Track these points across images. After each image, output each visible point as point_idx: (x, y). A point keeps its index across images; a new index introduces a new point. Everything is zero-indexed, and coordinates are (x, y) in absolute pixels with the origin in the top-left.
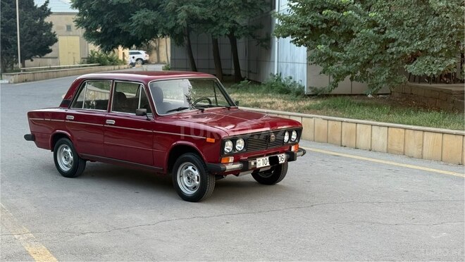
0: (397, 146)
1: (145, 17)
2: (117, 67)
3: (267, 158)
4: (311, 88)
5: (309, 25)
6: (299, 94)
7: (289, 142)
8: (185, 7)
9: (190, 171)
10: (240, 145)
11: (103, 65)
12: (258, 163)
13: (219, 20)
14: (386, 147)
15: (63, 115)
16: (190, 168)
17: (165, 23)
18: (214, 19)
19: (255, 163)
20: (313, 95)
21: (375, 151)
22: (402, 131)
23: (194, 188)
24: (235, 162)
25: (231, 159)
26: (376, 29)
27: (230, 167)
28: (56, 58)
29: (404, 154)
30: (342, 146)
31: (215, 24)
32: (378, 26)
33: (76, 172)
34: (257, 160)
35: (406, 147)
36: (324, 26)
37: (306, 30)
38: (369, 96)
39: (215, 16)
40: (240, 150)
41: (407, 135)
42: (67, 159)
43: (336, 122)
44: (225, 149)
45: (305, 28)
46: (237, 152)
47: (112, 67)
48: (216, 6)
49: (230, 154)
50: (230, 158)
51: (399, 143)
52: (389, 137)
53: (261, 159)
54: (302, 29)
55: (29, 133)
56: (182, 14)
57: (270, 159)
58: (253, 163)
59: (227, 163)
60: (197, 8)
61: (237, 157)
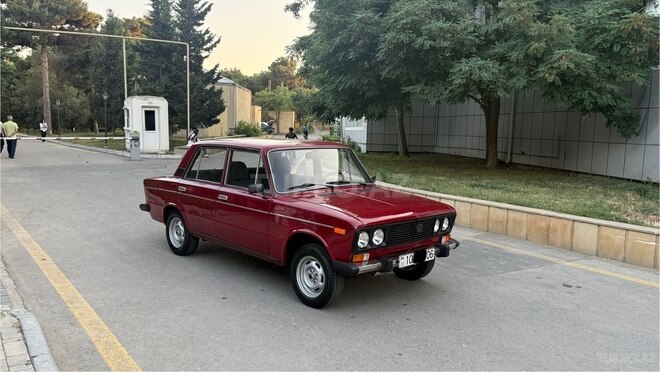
3: (413, 255)
7: (440, 232)
9: (312, 268)
10: (378, 238)
12: (401, 261)
15: (175, 186)
16: (313, 263)
19: (398, 262)
23: (317, 290)
24: (371, 261)
25: (366, 257)
27: (364, 267)
33: (187, 250)
34: (400, 257)
40: (377, 244)
42: (179, 235)
44: (359, 244)
46: (374, 246)
49: (364, 250)
50: (365, 255)
53: (405, 257)
55: (144, 202)
58: (394, 262)
59: (361, 262)
61: (375, 252)
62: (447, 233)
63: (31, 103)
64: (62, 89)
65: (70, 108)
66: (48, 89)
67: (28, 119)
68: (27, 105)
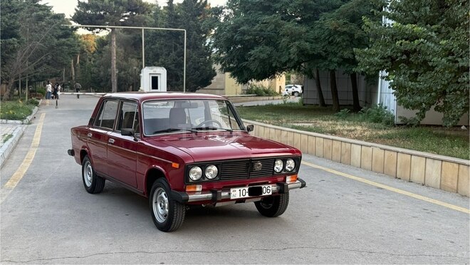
0: (451, 183)
1: (261, 52)
2: (271, 98)
3: (247, 189)
4: (400, 117)
5: (389, 57)
6: (390, 123)
7: (283, 172)
8: (297, 43)
9: (162, 197)
10: (212, 171)
11: (259, 96)
12: (233, 194)
13: (328, 54)
14: (439, 183)
16: (163, 194)
17: (279, 57)
18: (324, 54)
19: (229, 194)
20: (402, 125)
21: (428, 186)
22: (456, 166)
23: (165, 216)
24: (204, 191)
25: (199, 188)
26: (450, 57)
27: (195, 196)
28: (223, 89)
29: (457, 192)
30: (396, 178)
31: (325, 59)
32: (453, 55)
34: (232, 190)
35: (459, 184)
36: (404, 57)
37: (387, 62)
38: (463, 127)
39: (325, 51)
40: (210, 178)
41: (460, 171)
43: (392, 153)
45: (386, 60)
46: (206, 179)
47: (267, 98)
48: (327, 42)
49: (198, 182)
50: (198, 186)
51: (452, 179)
52: (443, 172)
53: (237, 190)
54: (383, 61)
56: (293, 50)
57: (249, 189)
58: (226, 194)
59: (193, 192)
60: (307, 43)
61: (208, 185)
62: (294, 173)
63: (104, 72)
64: (127, 61)
65: (131, 76)
66: (115, 62)
67: (102, 84)
68: (102, 73)
